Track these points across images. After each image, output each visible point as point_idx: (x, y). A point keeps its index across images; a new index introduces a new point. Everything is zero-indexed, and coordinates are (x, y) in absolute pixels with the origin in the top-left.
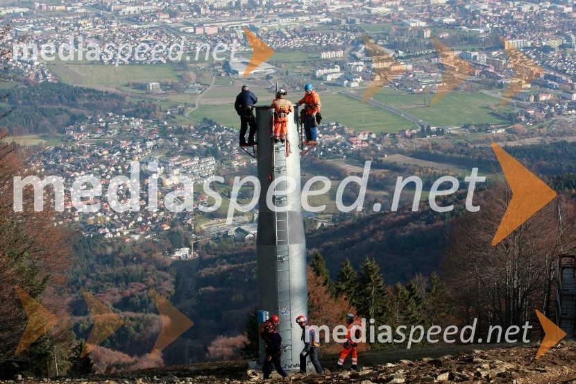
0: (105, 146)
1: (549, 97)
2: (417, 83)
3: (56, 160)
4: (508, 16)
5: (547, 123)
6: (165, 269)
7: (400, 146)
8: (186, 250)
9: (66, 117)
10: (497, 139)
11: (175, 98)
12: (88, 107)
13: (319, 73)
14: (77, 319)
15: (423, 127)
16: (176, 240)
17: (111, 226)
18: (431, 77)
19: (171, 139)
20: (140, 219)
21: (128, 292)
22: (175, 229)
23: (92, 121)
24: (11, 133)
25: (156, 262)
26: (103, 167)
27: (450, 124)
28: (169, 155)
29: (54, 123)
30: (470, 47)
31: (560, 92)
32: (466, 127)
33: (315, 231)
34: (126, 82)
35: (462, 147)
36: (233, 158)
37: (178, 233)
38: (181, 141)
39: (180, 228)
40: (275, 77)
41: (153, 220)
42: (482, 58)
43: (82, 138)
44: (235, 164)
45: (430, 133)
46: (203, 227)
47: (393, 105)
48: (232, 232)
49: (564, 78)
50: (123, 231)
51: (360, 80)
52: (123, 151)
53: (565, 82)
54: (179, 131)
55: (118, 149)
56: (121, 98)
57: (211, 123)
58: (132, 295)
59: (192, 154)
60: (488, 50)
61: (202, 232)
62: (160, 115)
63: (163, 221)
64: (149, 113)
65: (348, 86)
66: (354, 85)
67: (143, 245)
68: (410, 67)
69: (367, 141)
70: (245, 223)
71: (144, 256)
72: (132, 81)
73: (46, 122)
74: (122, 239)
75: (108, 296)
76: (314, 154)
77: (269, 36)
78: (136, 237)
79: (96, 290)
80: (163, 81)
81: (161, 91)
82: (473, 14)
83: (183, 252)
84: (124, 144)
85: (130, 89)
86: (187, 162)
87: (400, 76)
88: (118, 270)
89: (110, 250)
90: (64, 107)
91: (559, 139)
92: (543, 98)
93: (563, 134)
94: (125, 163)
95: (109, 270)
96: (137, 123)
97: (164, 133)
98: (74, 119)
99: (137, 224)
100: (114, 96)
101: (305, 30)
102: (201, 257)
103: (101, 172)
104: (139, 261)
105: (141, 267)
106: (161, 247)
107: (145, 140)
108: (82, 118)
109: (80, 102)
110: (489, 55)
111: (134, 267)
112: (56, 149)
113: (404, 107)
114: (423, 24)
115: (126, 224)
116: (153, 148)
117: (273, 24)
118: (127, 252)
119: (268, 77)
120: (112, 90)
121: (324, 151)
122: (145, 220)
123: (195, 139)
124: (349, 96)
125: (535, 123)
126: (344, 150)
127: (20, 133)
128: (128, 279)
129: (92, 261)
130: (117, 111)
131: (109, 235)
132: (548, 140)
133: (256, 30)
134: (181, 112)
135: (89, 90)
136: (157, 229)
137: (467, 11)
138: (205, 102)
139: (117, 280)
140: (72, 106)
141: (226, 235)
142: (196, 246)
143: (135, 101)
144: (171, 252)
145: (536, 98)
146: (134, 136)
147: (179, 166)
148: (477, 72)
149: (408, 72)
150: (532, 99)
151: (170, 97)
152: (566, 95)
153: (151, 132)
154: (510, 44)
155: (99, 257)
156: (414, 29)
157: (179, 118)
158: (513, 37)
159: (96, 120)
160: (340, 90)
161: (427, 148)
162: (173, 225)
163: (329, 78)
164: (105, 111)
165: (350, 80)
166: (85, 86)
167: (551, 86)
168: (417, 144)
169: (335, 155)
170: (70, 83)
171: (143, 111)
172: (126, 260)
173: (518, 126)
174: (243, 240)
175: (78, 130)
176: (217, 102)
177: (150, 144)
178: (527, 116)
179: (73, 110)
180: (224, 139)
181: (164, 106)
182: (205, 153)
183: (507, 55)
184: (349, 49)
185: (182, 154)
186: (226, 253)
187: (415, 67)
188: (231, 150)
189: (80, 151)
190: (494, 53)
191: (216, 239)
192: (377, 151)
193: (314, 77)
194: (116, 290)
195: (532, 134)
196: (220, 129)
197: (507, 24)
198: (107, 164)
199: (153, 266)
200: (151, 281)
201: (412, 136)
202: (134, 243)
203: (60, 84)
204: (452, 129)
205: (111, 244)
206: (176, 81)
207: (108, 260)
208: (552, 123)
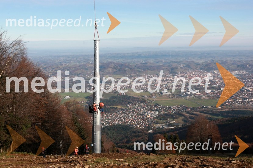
0: (135, 108)
1: (231, 100)
2: (201, 97)
3: (125, 111)
4: (222, 83)
5: (230, 106)
6: (146, 134)
7: (197, 110)
8: (151, 130)
9: (127, 102)
10: (219, 109)
11: (150, 99)
12: (132, 100)
13: (180, 94)
14: (127, 144)
15: (202, 106)
16: (149, 128)
17: (136, 125)
18: (204, 96)
19: (149, 107)
20: (142, 124)
21: (138, 139)
22: (149, 126)
23: (133, 103)
24: (116, 105)
25: (145, 133)
26: (135, 113)
27: (209, 106)
28: (148, 111)
29: (125, 103)
30: (213, 89)
31: (234, 99)
32: (212, 106)
33: (178, 128)
34: (140, 95)
35: (211, 111)
36: (162, 112)
37: (150, 127)
38: (151, 108)
39: (150, 126)
40: (171, 95)
41: (144, 124)
42: (216, 92)
43: (130, 107)
44: (162, 113)
45: (204, 107)
46: (155, 126)
47: (196, 101)
48: (161, 127)
49: (235, 96)
50: (138, 126)
51: (189, 96)
52: (139, 110)
53: (235, 97)
54: (150, 106)
55: (138, 109)
56: (139, 99)
57: (157, 104)
58: (139, 140)
59: (153, 111)
60: (217, 90)
61: (155, 127)
62: (147, 102)
63: (147, 124)
64: (144, 102)
65: (187, 97)
66: (188, 97)
67: (142, 129)
68: (200, 93)
69: (190, 109)
70: (164, 125)
71: (142, 131)
72: (141, 95)
73: (123, 103)
74: (138, 128)
75: (134, 140)
76: (179, 111)
77: (170, 86)
78: (141, 128)
79: (132, 138)
80: (148, 95)
81: (147, 97)
82: (214, 82)
83: (150, 131)
84: (139, 108)
85: (141, 97)
86: (152, 112)
87: (198, 95)
88: (137, 134)
89: (135, 130)
90: (127, 100)
91: (234, 110)
92: (230, 100)
93: (235, 108)
94: (139, 112)
95: (135, 134)
96: (142, 104)
97: (147, 106)
98: (129, 103)
99: (141, 125)
100: (137, 98)
101: (178, 85)
102: (154, 132)
103: (134, 114)
104: (141, 132)
105: (141, 134)
106: (146, 130)
107: (143, 107)
108: (131, 102)
109: (130, 99)
110: (218, 91)
111: (140, 134)
112: (125, 109)
113: (199, 102)
114: (203, 84)
115: (139, 125)
116: (145, 109)
117: (171, 84)
118: (139, 130)
119: (170, 95)
120: (137, 97)
121: (181, 111)
122: (143, 124)
123: (154, 107)
124: (187, 99)
125: (228, 106)
126: (185, 111)
127: (118, 105)
128: (138, 136)
129: (131, 132)
130: (138, 101)
131: (135, 127)
132: (231, 110)
133: (167, 85)
134: (151, 102)
135: (132, 97)
136: (145, 126)
137: (213, 82)
138: (156, 100)
139: (136, 136)
140: (129, 100)
141: (160, 128)
142: (153, 130)
143: (142, 99)
144: (148, 131)
145: (228, 100)
146: (141, 107)
147: (150, 113)
148: (215, 95)
149: (199, 95)
150: (227, 101)
151: (149, 99)
152: (235, 100)
153: (145, 106)
154: (222, 89)
155: (133, 131)
156: (201, 85)
157: (151, 103)
158: (223, 87)
159: (134, 103)
160: (185, 98)
161: (203, 111)
162: (148, 125)
163: (182, 95)
164: (135, 101)
165: (187, 96)
166: (132, 96)
167: (232, 98)
168: (201, 110)
169: (183, 112)
170: (128, 95)
171: (143, 101)
172: (138, 132)
173: (224, 106)
174: (163, 129)
175: (130, 105)
176: (159, 100)
177: (144, 108)
178: (226, 104)
179: (129, 101)
180: (160, 107)
181: (148, 100)
182: (156, 111)
183: (222, 91)
184: (187, 89)
185: (151, 110)
186: (159, 131)
187: (201, 93)
188: (161, 110)
189: (130, 109)
190: (219, 91)
191: (157, 128)
192: (192, 111)
193: (179, 95)
194: (136, 138)
195: (227, 108)
196: (159, 106)
197: (222, 84)
198: (135, 112)
199: (144, 134)
200: (143, 137)
201: (200, 108)
202: (140, 129)
203: (126, 95)
204: (209, 107)
205: (135, 129)
206: (150, 95)
207: (135, 132)
208: (232, 106)
